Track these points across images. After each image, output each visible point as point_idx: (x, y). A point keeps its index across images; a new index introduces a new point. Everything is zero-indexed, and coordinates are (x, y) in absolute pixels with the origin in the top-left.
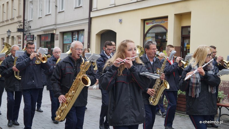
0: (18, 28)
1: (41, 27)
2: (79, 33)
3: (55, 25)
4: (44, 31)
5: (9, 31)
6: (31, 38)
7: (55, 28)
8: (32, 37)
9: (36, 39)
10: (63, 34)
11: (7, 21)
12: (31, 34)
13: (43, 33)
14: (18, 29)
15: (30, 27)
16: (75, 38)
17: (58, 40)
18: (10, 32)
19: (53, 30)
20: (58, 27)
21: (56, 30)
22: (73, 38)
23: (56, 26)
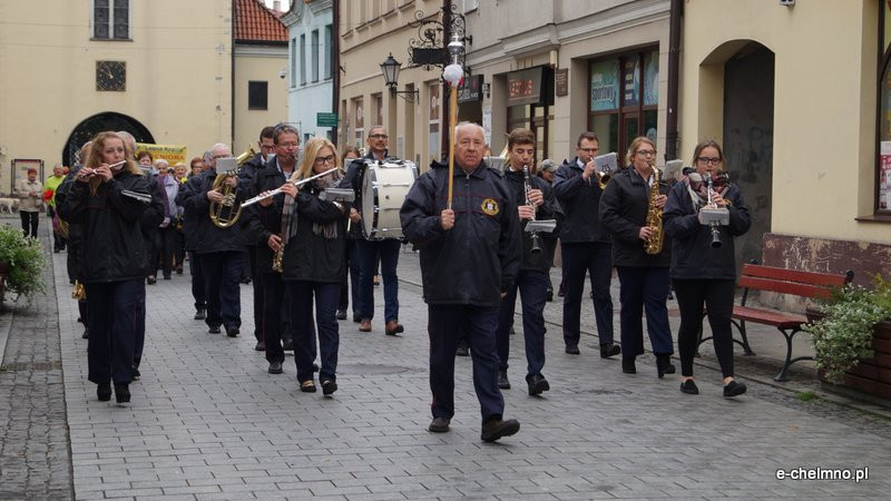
0: (415, 46)
1: (504, 40)
2: (646, 60)
3: (553, 27)
4: (519, 56)
5: (392, 63)
6: (472, 92)
7: (554, 41)
8: (474, 84)
9: (488, 95)
10: (588, 65)
11: (390, 15)
12: (474, 73)
13: (514, 69)
14: (415, 50)
15: (471, 40)
16: (630, 82)
17: (566, 94)
18: (396, 64)
19: (548, 53)
20: (565, 34)
21: (557, 48)
22: (623, 83)
23: (558, 32)
